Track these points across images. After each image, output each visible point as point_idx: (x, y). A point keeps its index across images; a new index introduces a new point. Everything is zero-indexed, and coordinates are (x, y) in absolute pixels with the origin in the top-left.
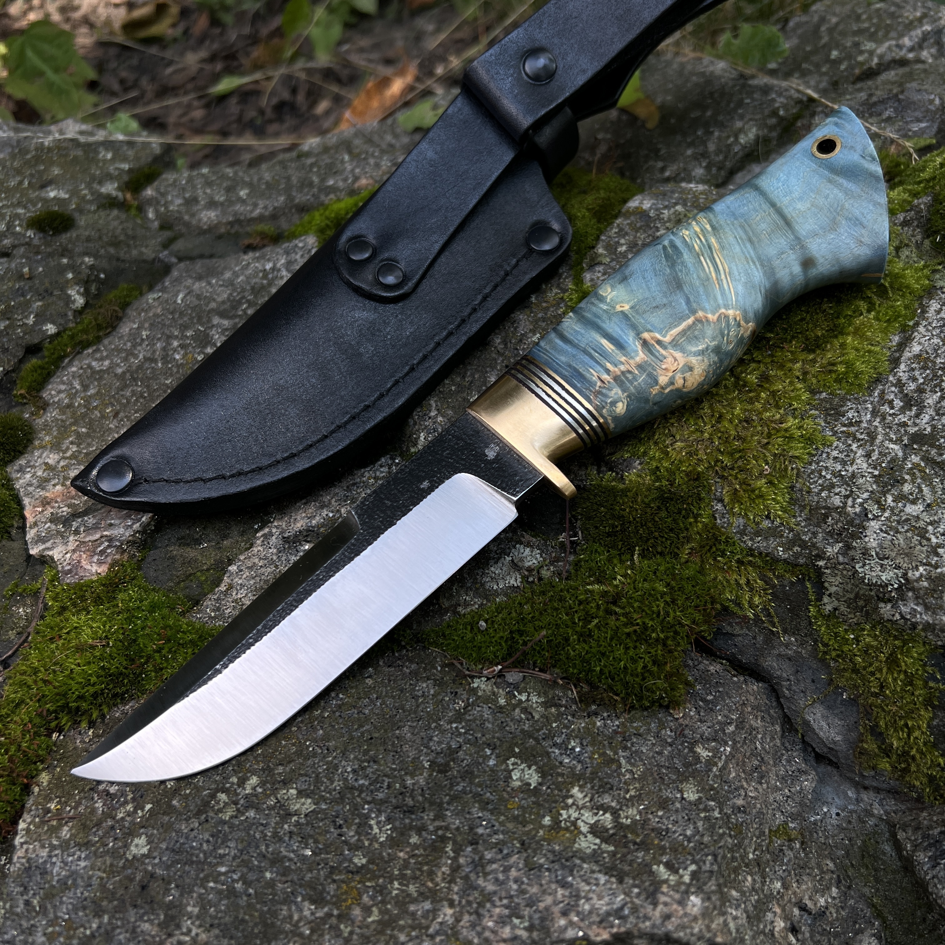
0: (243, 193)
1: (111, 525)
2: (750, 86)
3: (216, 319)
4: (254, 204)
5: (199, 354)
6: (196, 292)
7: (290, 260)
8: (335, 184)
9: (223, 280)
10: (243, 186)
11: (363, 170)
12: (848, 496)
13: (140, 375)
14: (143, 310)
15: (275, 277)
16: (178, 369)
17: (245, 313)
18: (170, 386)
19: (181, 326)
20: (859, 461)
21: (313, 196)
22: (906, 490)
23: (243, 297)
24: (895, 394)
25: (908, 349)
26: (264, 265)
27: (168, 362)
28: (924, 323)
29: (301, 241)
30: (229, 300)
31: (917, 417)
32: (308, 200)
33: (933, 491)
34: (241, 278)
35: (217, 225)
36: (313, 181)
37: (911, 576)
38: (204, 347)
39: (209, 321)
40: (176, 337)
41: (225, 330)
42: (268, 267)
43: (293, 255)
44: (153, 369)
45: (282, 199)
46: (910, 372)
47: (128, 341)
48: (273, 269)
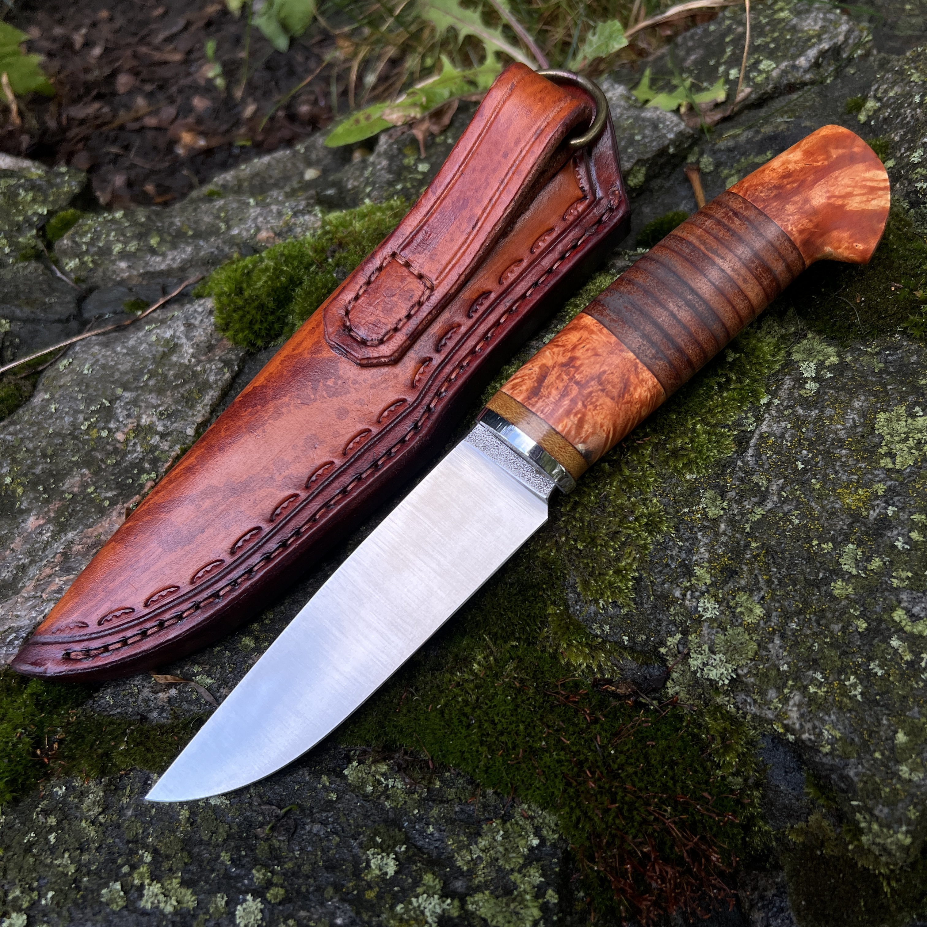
3: (119, 391)
4: (164, 255)
5: (103, 429)
6: (102, 361)
7: (189, 326)
8: (239, 234)
9: (127, 348)
10: (155, 233)
11: (265, 218)
12: (687, 589)
13: (49, 452)
14: (54, 379)
15: (176, 345)
16: (84, 444)
17: (146, 385)
18: (76, 463)
19: (86, 399)
20: (702, 550)
21: (218, 248)
22: (743, 582)
23: (145, 367)
24: (742, 480)
25: (757, 432)
26: (165, 332)
27: (75, 438)
28: (776, 402)
29: (200, 305)
30: (132, 370)
31: (761, 503)
32: (212, 253)
33: (769, 582)
34: (144, 345)
35: (129, 277)
36: (220, 228)
37: (740, 672)
38: (108, 422)
39: (113, 394)
40: (82, 412)
41: (127, 403)
42: (168, 334)
43: (192, 321)
44: (61, 444)
45: (189, 249)
46: (758, 456)
47: (39, 413)
48: (173, 337)
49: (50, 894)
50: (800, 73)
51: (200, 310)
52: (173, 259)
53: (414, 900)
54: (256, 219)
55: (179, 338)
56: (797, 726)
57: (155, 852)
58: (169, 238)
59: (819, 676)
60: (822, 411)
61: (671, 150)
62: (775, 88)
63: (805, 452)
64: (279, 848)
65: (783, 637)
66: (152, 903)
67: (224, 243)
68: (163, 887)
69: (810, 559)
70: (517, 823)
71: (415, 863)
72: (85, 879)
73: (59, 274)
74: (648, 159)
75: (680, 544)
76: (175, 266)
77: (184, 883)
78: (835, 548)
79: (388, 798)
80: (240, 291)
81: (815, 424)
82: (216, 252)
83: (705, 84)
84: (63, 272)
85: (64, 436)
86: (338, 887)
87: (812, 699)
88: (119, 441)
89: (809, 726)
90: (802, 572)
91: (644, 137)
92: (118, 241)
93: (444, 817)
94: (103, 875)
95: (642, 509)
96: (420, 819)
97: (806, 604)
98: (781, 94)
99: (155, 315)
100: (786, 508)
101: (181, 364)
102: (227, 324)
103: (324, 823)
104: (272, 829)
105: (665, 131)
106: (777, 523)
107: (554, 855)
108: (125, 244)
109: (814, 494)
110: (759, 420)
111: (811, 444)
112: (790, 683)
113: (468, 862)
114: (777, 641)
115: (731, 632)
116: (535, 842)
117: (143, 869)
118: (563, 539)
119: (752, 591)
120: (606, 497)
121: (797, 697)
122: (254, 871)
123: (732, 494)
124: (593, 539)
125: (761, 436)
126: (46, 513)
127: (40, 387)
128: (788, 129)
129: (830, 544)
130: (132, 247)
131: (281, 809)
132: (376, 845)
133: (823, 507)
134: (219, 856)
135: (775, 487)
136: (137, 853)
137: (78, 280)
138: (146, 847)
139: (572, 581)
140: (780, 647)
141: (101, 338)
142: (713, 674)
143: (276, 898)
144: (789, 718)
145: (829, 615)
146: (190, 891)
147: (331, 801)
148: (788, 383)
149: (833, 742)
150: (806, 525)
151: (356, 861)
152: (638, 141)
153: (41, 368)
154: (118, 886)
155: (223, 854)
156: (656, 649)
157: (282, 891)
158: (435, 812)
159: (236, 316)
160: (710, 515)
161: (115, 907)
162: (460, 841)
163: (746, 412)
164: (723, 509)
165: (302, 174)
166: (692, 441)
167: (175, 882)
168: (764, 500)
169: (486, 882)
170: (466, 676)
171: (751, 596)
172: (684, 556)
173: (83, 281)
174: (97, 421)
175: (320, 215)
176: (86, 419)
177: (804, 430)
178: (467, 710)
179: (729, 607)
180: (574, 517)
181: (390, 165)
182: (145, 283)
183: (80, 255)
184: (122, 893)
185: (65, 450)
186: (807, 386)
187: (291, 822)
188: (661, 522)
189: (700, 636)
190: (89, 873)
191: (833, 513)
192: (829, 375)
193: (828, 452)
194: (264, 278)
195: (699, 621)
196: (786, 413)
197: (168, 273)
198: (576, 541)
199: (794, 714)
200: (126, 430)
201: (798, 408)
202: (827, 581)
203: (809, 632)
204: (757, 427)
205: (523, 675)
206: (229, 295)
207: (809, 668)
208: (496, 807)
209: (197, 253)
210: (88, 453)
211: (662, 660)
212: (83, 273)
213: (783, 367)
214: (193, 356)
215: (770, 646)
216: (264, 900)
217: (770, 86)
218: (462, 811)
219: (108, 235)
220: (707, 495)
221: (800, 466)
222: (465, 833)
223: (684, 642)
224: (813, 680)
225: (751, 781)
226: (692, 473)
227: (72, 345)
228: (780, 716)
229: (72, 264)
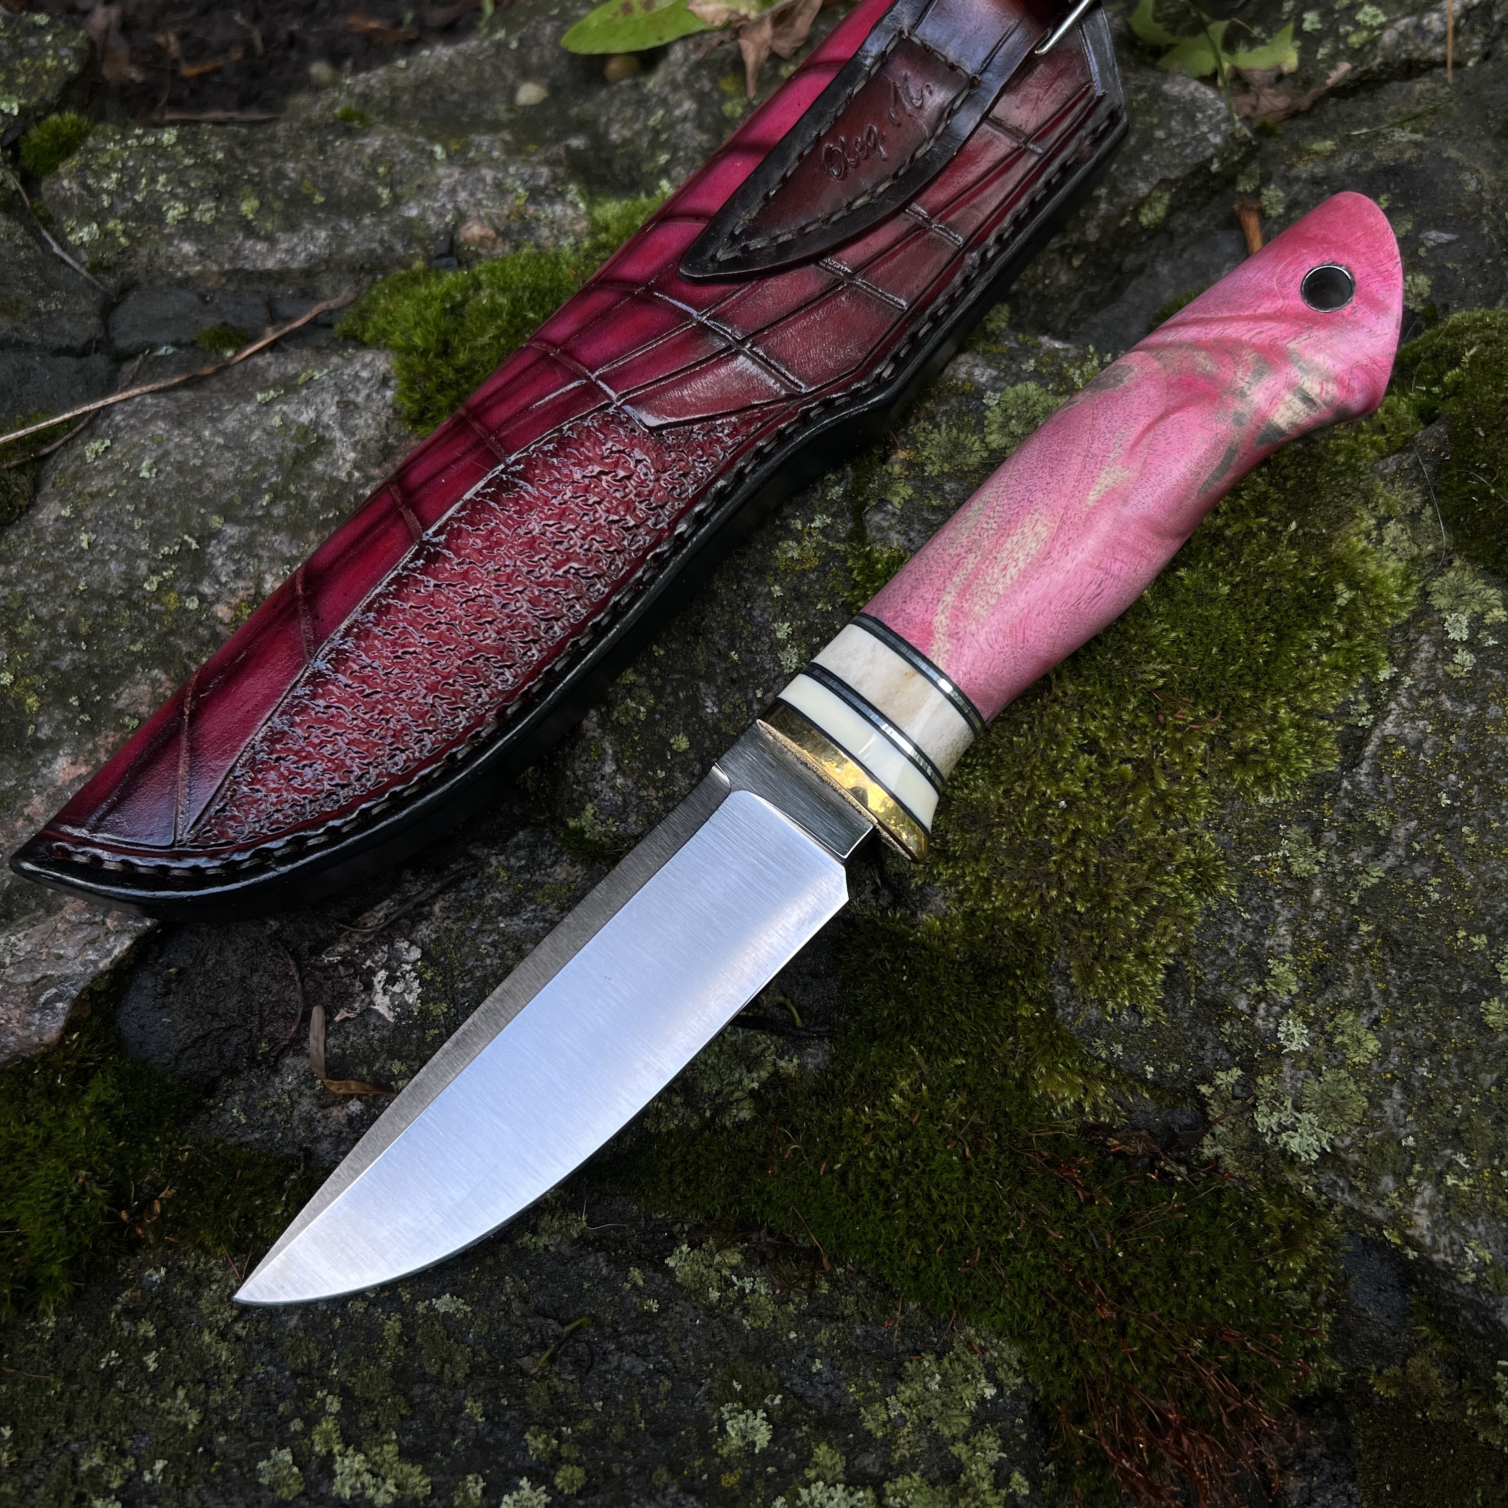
0: (248, 207)
1: (60, 957)
2: (1166, 98)
3: (216, 522)
4: (271, 239)
5: (189, 594)
6: (176, 456)
7: (347, 407)
8: (422, 218)
9: (224, 434)
10: (247, 188)
11: (472, 195)
12: (1259, 998)
13: (84, 629)
14: (76, 477)
15: (321, 439)
16: (152, 621)
17: (268, 514)
18: (139, 657)
19: (152, 529)
20: (1282, 931)
21: (382, 242)
22: (1347, 992)
23: (263, 478)
24: (1349, 815)
25: (1377, 732)
26: (298, 412)
27: (133, 605)
28: (1408, 681)
29: (364, 366)
30: (237, 482)
31: (1377, 855)
32: (372, 251)
33: (1385, 994)
34: (257, 433)
35: (201, 274)
36: (378, 197)
37: (1338, 1143)
38: (197, 581)
39: (204, 525)
40: (144, 555)
41: (233, 548)
42: (307, 415)
43: (352, 396)
44: (106, 615)
45: (322, 235)
46: (1377, 773)
47: (55, 546)
48: (316, 423)
49: (159, 1465)
50: (1428, 43)
51: (365, 374)
52: (291, 251)
53: (803, 1492)
54: (453, 192)
55: (327, 427)
56: (1428, 1241)
57: (345, 1393)
58: (278, 205)
59: (1462, 1160)
60: (1483, 707)
61: (1215, 167)
62: (1386, 64)
63: (1453, 777)
64: (565, 1394)
65: (1407, 1089)
66: (353, 1488)
67: (393, 232)
68: (368, 1459)
69: (1451, 961)
70: (958, 1359)
71: (798, 1425)
72: (222, 1439)
73: (56, 249)
74: (1177, 180)
75: (1247, 916)
76: (295, 265)
77: (404, 1454)
78: (1490, 946)
79: (746, 1311)
80: (446, 350)
81: (1471, 730)
82: (380, 251)
83: (1256, 31)
84: (64, 246)
85: (111, 601)
86: (675, 1470)
87: (1451, 1196)
88: (221, 622)
89: (1444, 1241)
90: (1437, 979)
91: (1170, 135)
92: (174, 196)
93: (837, 1346)
94: (254, 1433)
95: (1185, 852)
96: (798, 1347)
97: (1444, 1035)
98: (1392, 78)
99: (260, 361)
100: (1419, 870)
101: (333, 480)
102: (422, 413)
103: (642, 1353)
104: (552, 1359)
105: (1205, 129)
106: (1403, 895)
107: (1015, 1412)
108: (191, 203)
109: (1467, 853)
110: (1379, 710)
111: (1464, 763)
112: (1417, 1167)
113: (884, 1424)
114: (1398, 1096)
115: (1329, 1078)
116: (990, 1392)
117: (328, 1425)
118: (1054, 893)
119: (1359, 1008)
120: (1128, 825)
121: (1427, 1192)
122: (527, 1436)
123: (1330, 837)
124: (1105, 898)
125: (1384, 741)
126: (91, 752)
127: (47, 489)
128: (1420, 158)
129: (1484, 938)
130: (205, 213)
131: (563, 1324)
132: (733, 1396)
133: (1478, 876)
134: (463, 1408)
135: (1401, 833)
136: (313, 1396)
137: (97, 267)
138: (326, 1383)
139: (1062, 964)
140: (1402, 1106)
141: (163, 401)
142: (1295, 1145)
143: (572, 1484)
144: (1417, 1226)
145: (1478, 1057)
146: (419, 1469)
147: (649, 1313)
148: (1426, 651)
149: (1481, 1267)
150: (1448, 904)
151: (702, 1421)
152: (1161, 141)
153: (46, 450)
154: (286, 1456)
155: (469, 1403)
156: (1193, 1085)
157: (579, 1473)
158: (823, 1336)
159: (442, 401)
160: (1295, 868)
161: (284, 1493)
162: (869, 1389)
163: (1356, 692)
164: (1318, 863)
165: (513, 91)
166: (1273, 739)
167: (391, 1449)
168: (1383, 852)
169: (913, 1456)
170: (881, 1116)
171: (1357, 1016)
172: (1251, 937)
173: (109, 269)
174: (175, 578)
175: (582, 205)
176: (154, 572)
177: (1453, 738)
178: (886, 1175)
179: (1323, 1033)
180: (1072, 856)
181: (699, 113)
182: (231, 288)
183: (100, 216)
184: (295, 1469)
185: (115, 629)
186: (1458, 658)
187: (581, 1348)
188: (1217, 877)
189: (1279, 1079)
190: (225, 1425)
191: (1494, 888)
192: (1491, 642)
193: (1489, 781)
194: (492, 332)
195: (1278, 1054)
196: (1424, 703)
197: (281, 276)
198: (1072, 896)
199: (1423, 1221)
200: (234, 601)
201: (1444, 697)
202: (1474, 998)
203: (1446, 1083)
204: (1375, 724)
205: (975, 1118)
206: (424, 353)
207: (1446, 1144)
208: (923, 1330)
209: (341, 247)
210: (162, 638)
211: (1202, 1102)
212: (109, 256)
213: (1416, 616)
214: (356, 466)
215: (1386, 1102)
216: (552, 1490)
217: (1379, 60)
218: (867, 1335)
219: (153, 180)
220: (1294, 836)
221: (1445, 801)
222: (875, 1374)
223: (1247, 1084)
224: (1451, 1164)
225: (1322, 1299)
226: (1269, 793)
227: (107, 410)
228: (1398, 1221)
229: (86, 233)
